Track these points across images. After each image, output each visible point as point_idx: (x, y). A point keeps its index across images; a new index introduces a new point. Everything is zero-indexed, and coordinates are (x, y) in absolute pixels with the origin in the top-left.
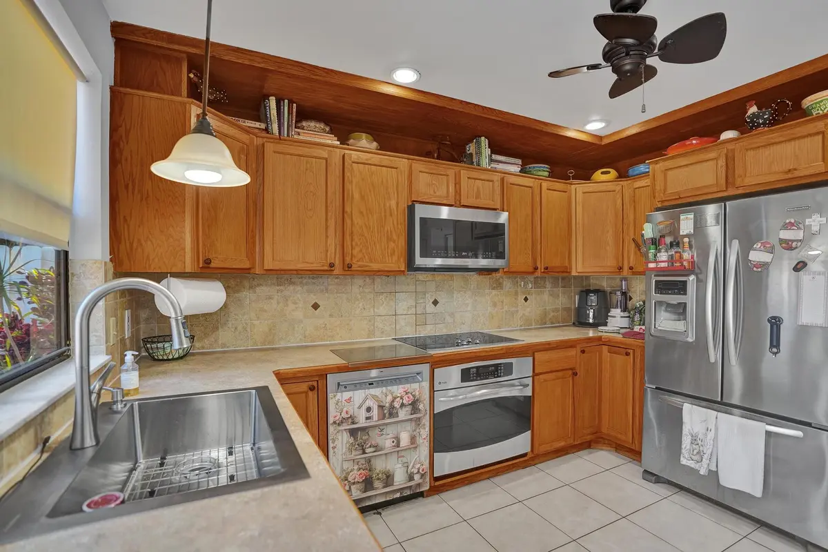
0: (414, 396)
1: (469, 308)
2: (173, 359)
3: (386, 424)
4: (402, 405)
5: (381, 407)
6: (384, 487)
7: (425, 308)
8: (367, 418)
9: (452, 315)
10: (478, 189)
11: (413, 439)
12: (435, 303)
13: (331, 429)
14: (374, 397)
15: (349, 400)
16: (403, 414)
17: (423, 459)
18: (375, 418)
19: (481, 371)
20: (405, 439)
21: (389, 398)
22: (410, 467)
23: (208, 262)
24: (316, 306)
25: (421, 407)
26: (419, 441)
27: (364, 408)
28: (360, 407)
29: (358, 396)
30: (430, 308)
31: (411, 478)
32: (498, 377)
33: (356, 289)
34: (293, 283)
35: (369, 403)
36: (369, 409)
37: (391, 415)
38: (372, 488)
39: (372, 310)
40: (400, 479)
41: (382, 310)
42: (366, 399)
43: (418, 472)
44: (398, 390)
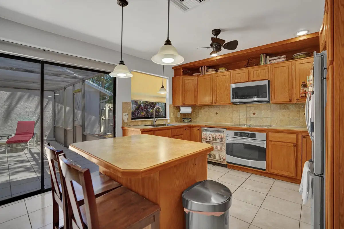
0: (221, 137)
1: (270, 116)
2: (186, 122)
3: (214, 142)
4: (218, 139)
5: (213, 138)
6: (213, 158)
7: (250, 115)
8: (210, 139)
9: (262, 118)
10: (258, 74)
11: (221, 148)
12: (254, 114)
13: (202, 139)
14: (211, 135)
15: (206, 134)
16: (218, 141)
17: (224, 155)
18: (211, 140)
19: (242, 134)
20: (219, 148)
21: (215, 136)
22: (220, 156)
23: (184, 104)
24: (217, 113)
25: (223, 140)
26: (223, 150)
27: (209, 137)
28: (208, 136)
29: (208, 133)
30: (252, 115)
31: (220, 159)
32: (249, 137)
33: (227, 109)
34: (212, 108)
35: (210, 136)
36: (210, 137)
37: (215, 140)
38: (210, 157)
39: (232, 115)
40: (217, 158)
41: (235, 115)
42: (209, 135)
43: (223, 158)
44: (217, 134)
